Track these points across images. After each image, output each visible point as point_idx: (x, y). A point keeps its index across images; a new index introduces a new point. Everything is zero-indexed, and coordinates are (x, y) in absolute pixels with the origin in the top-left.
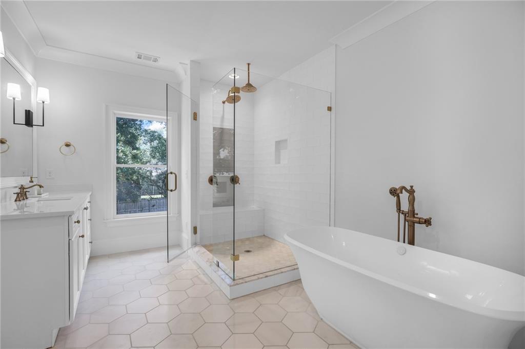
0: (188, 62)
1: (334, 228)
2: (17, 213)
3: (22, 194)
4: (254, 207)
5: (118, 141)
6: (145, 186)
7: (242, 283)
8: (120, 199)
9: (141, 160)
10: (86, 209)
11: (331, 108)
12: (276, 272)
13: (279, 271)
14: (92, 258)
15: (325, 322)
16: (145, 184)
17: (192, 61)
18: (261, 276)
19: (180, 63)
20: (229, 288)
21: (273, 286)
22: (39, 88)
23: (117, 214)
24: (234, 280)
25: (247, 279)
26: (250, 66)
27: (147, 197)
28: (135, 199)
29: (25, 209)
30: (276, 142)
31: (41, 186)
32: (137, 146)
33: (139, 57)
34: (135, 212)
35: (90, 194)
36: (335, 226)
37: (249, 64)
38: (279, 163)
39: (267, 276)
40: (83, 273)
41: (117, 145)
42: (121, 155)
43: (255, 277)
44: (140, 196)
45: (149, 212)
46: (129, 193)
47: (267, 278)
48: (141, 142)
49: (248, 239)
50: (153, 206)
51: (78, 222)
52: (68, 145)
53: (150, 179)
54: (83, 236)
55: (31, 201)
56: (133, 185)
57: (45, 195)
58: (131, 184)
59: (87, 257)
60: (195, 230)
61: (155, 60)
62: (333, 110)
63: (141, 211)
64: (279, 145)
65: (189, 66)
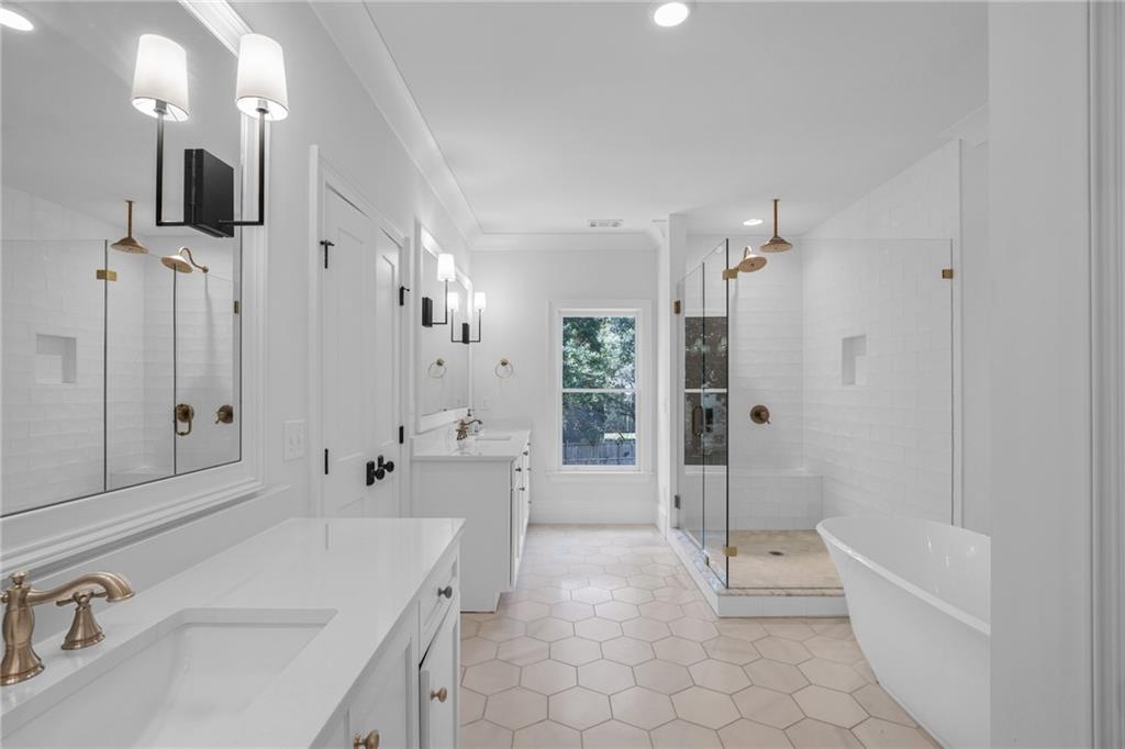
0: (667, 217)
1: (961, 529)
2: (458, 454)
3: (462, 432)
4: (803, 470)
5: (566, 337)
6: (612, 416)
7: (740, 595)
8: (568, 438)
9: (605, 367)
10: (526, 453)
11: (951, 271)
12: (810, 592)
13: (818, 591)
14: (530, 525)
15: (882, 688)
16: (613, 411)
17: (671, 215)
18: (779, 591)
19: (654, 221)
20: (716, 597)
21: (804, 614)
22: (477, 294)
23: (565, 463)
24: (727, 587)
25: (751, 592)
26: (778, 203)
27: (614, 436)
28: (594, 440)
29: (466, 450)
30: (845, 340)
31: (480, 423)
32: (599, 339)
33: (592, 226)
34: (594, 463)
35: (528, 433)
36: (963, 527)
37: (776, 201)
38: (853, 383)
39: (790, 595)
40: (522, 538)
41: (564, 344)
42: (571, 362)
43: (767, 592)
44: (603, 434)
45: (619, 464)
46: (584, 428)
47: (789, 598)
48: (608, 329)
49: (785, 532)
50: (626, 454)
51: (519, 470)
52: (504, 364)
53: (621, 403)
54: (523, 489)
55: (470, 439)
56: (592, 414)
57: (482, 434)
58: (588, 411)
59: (526, 521)
60: (677, 501)
61: (615, 225)
62: (957, 275)
63: (605, 462)
64: (852, 345)
65: (668, 223)
